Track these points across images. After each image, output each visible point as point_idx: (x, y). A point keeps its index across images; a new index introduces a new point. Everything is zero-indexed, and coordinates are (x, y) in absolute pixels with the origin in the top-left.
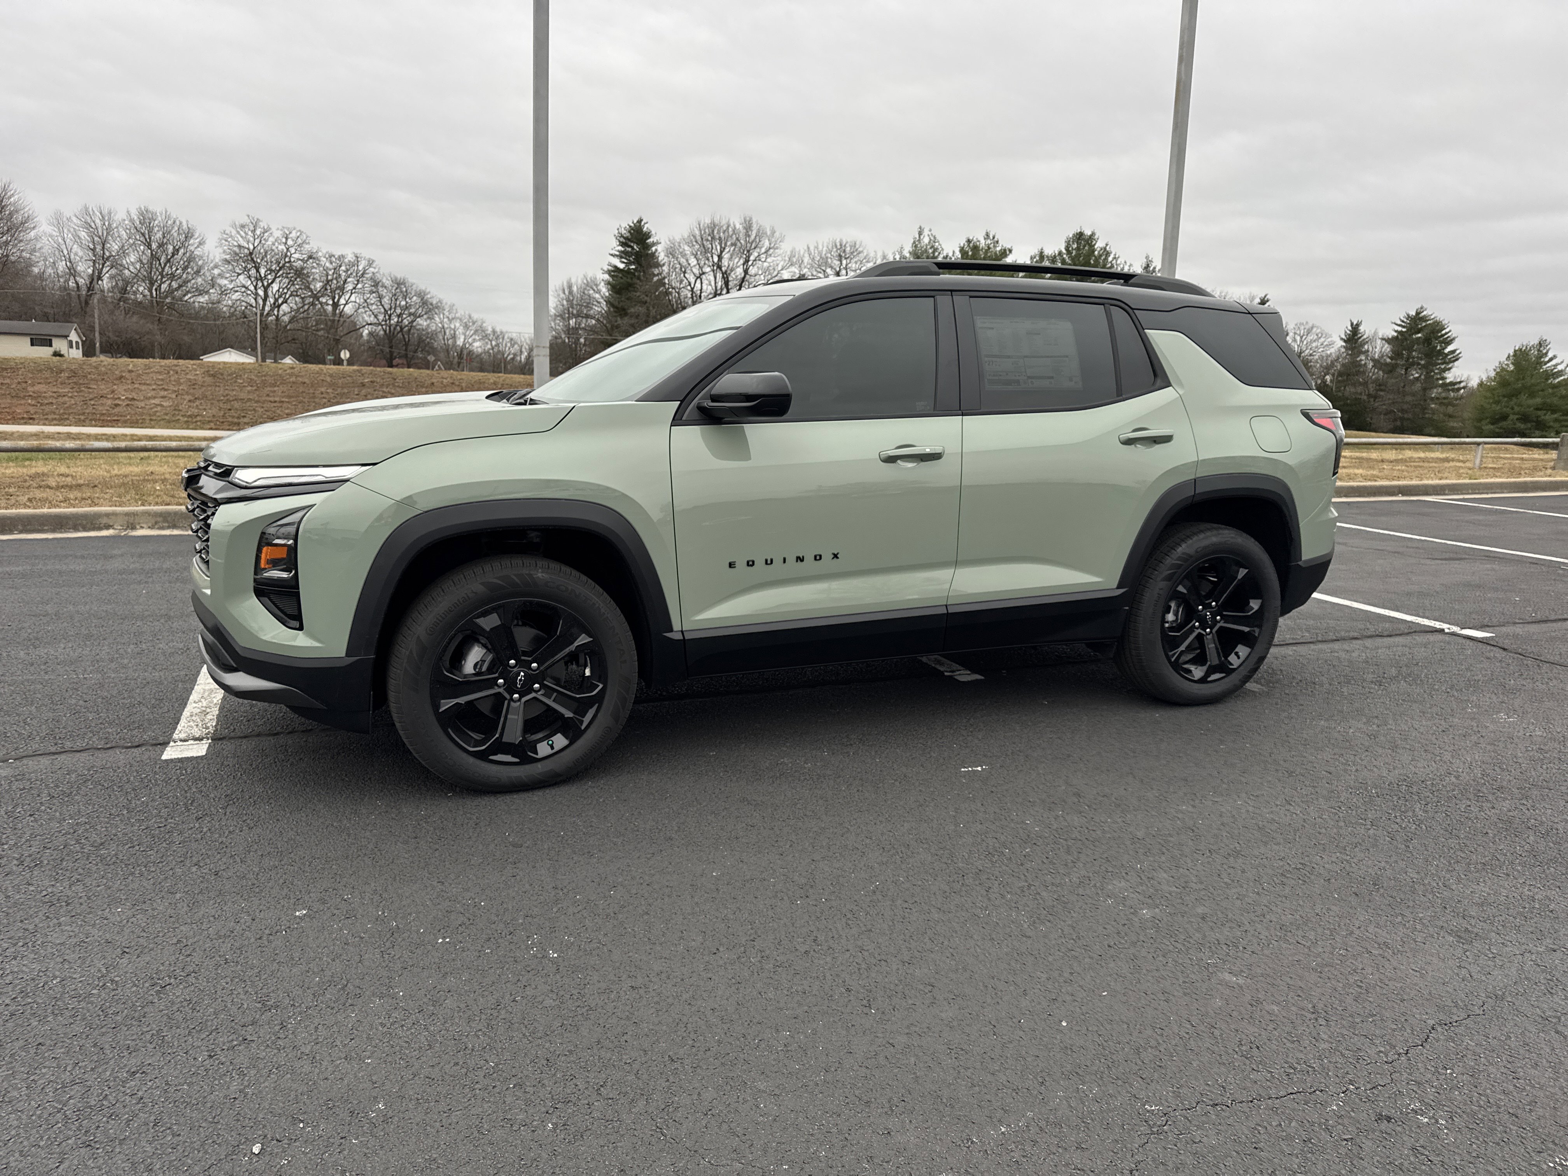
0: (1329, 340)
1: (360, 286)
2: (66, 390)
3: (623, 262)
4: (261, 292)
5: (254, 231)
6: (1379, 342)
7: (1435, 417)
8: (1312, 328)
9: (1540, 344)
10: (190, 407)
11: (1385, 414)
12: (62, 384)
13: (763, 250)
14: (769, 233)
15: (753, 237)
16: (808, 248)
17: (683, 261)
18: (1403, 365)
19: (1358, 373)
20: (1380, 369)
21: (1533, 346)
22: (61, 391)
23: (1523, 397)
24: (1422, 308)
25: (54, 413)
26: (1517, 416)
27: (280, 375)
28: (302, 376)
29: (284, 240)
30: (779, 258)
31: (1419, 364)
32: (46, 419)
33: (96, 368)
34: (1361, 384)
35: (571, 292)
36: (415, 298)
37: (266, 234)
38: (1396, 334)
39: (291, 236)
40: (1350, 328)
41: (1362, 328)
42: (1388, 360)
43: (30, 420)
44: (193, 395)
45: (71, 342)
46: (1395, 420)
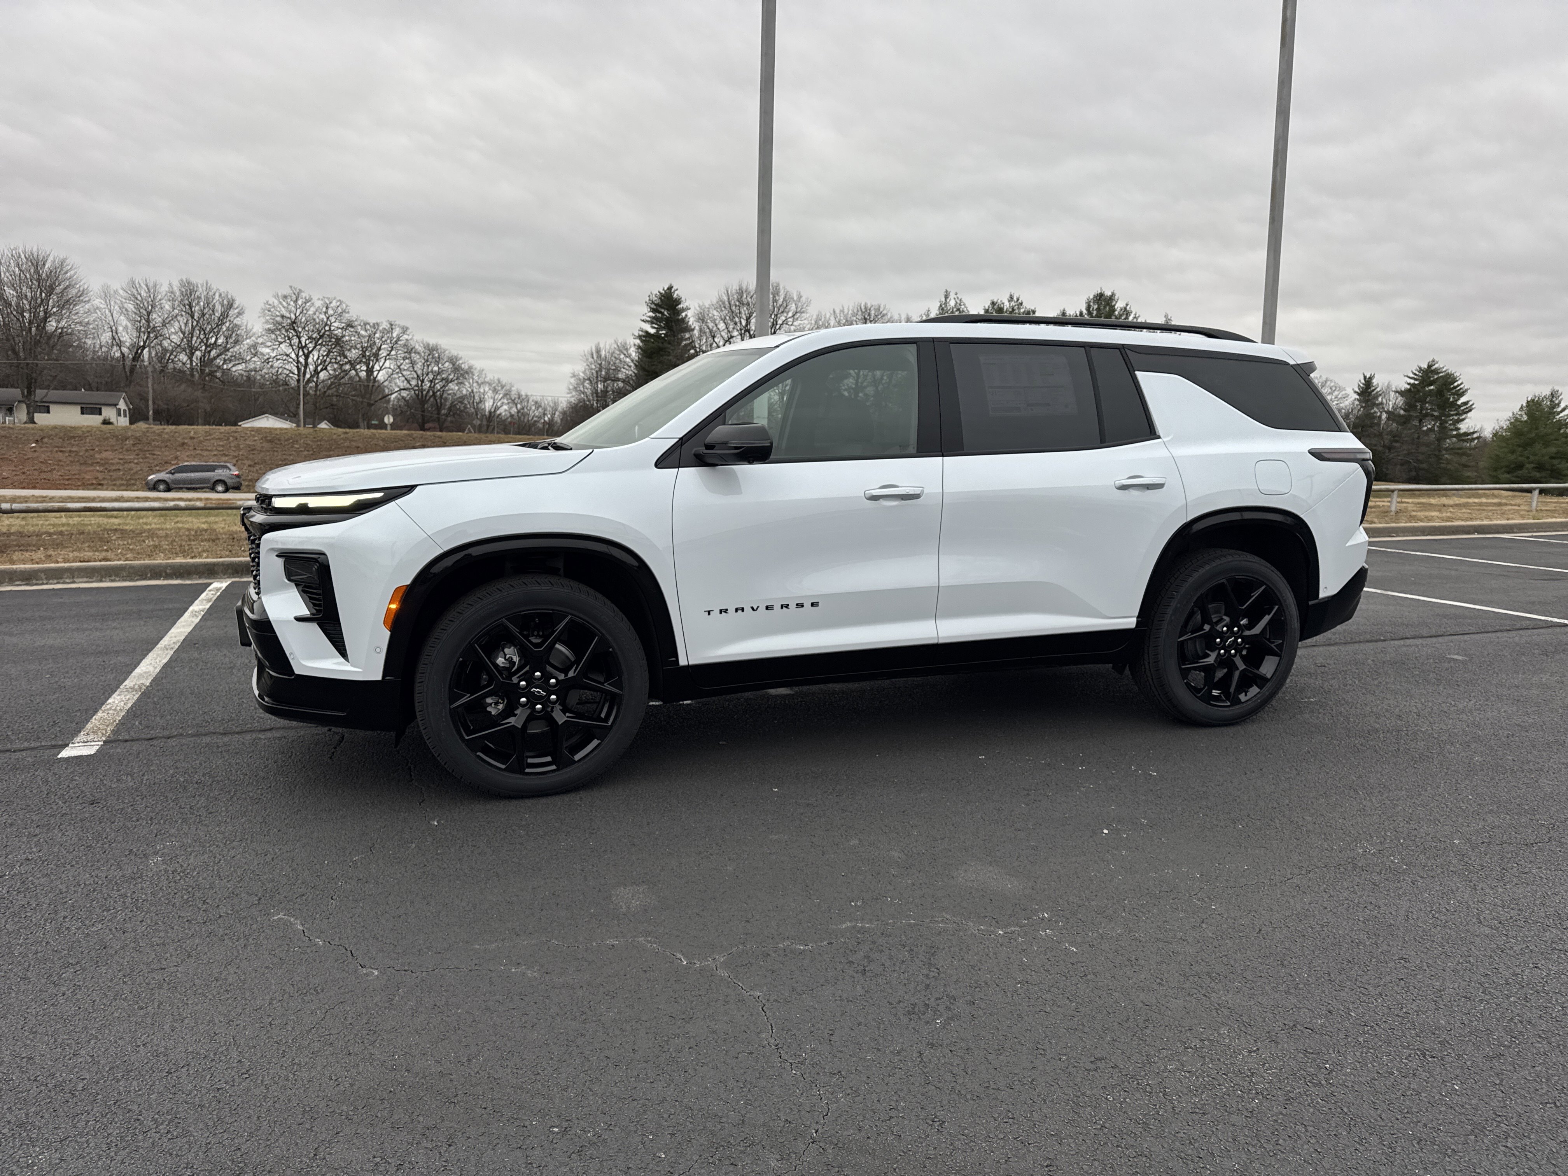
0: (1343, 392)
1: (393, 353)
2: (131, 457)
3: (654, 328)
4: (302, 360)
5: (296, 302)
6: (1392, 394)
7: (1449, 467)
8: (1326, 382)
9: (1552, 395)
10: (250, 471)
11: (1402, 465)
12: (127, 450)
13: (790, 314)
14: (795, 298)
15: (780, 302)
16: (834, 312)
17: (711, 325)
18: (1416, 417)
19: (1372, 425)
20: (1393, 420)
21: (1545, 397)
22: (127, 457)
23: (1538, 446)
24: (1433, 361)
25: (122, 479)
26: (1532, 465)
27: (335, 440)
28: (356, 441)
29: (324, 309)
30: (806, 322)
31: (1432, 415)
32: (115, 485)
33: (159, 435)
34: (1375, 435)
35: (599, 356)
36: (447, 364)
37: (308, 304)
38: (1408, 387)
39: (332, 305)
40: (1363, 381)
41: (1375, 382)
42: (1402, 412)
43: (99, 486)
44: (252, 460)
45: (119, 410)
46: (1410, 471)
